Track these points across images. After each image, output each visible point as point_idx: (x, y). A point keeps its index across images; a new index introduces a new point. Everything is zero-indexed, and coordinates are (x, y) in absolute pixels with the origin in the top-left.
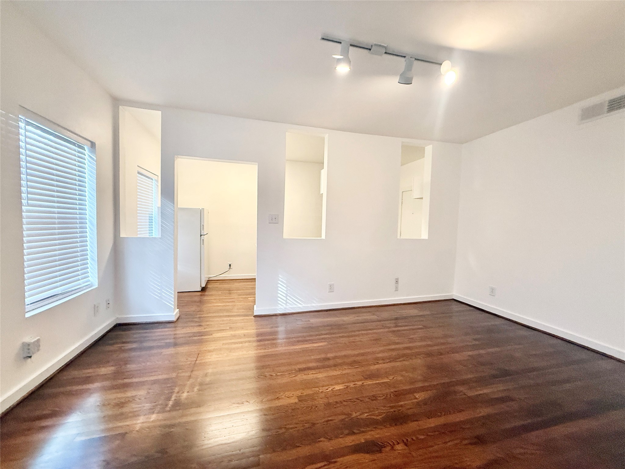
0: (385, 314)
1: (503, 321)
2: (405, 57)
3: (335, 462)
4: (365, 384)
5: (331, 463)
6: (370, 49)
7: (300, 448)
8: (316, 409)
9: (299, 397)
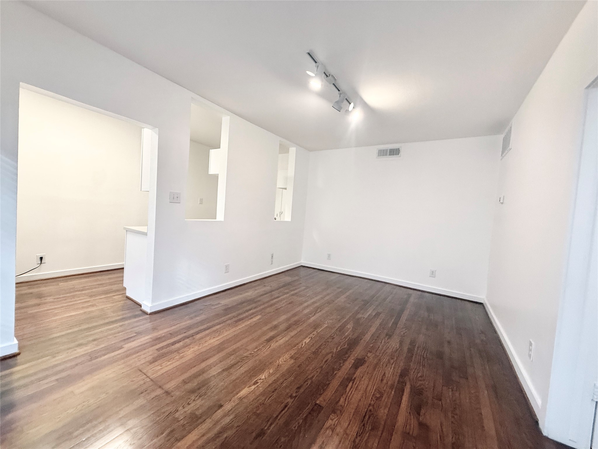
0: (274, 284)
1: (338, 275)
2: (339, 91)
3: (355, 378)
4: (319, 331)
5: (354, 380)
6: (327, 76)
7: (331, 384)
8: (311, 358)
9: (292, 358)
